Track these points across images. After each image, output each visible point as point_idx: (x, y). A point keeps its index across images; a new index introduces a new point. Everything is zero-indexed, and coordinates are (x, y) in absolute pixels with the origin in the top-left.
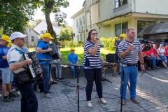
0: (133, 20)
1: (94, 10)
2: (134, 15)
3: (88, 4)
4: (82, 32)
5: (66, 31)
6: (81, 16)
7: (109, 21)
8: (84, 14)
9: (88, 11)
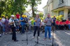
0: (66, 9)
1: (51, 5)
2: (65, 7)
3: (49, 3)
4: (46, 14)
5: (41, 13)
6: (46, 8)
7: (56, 10)
8: (47, 7)
9: (49, 6)
